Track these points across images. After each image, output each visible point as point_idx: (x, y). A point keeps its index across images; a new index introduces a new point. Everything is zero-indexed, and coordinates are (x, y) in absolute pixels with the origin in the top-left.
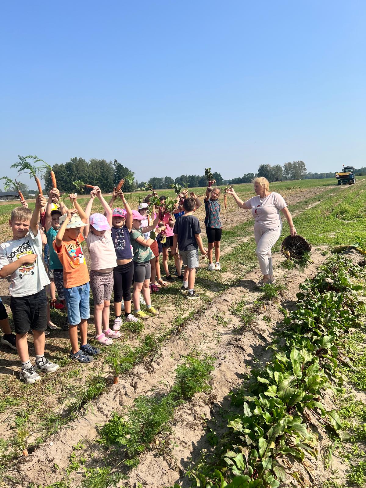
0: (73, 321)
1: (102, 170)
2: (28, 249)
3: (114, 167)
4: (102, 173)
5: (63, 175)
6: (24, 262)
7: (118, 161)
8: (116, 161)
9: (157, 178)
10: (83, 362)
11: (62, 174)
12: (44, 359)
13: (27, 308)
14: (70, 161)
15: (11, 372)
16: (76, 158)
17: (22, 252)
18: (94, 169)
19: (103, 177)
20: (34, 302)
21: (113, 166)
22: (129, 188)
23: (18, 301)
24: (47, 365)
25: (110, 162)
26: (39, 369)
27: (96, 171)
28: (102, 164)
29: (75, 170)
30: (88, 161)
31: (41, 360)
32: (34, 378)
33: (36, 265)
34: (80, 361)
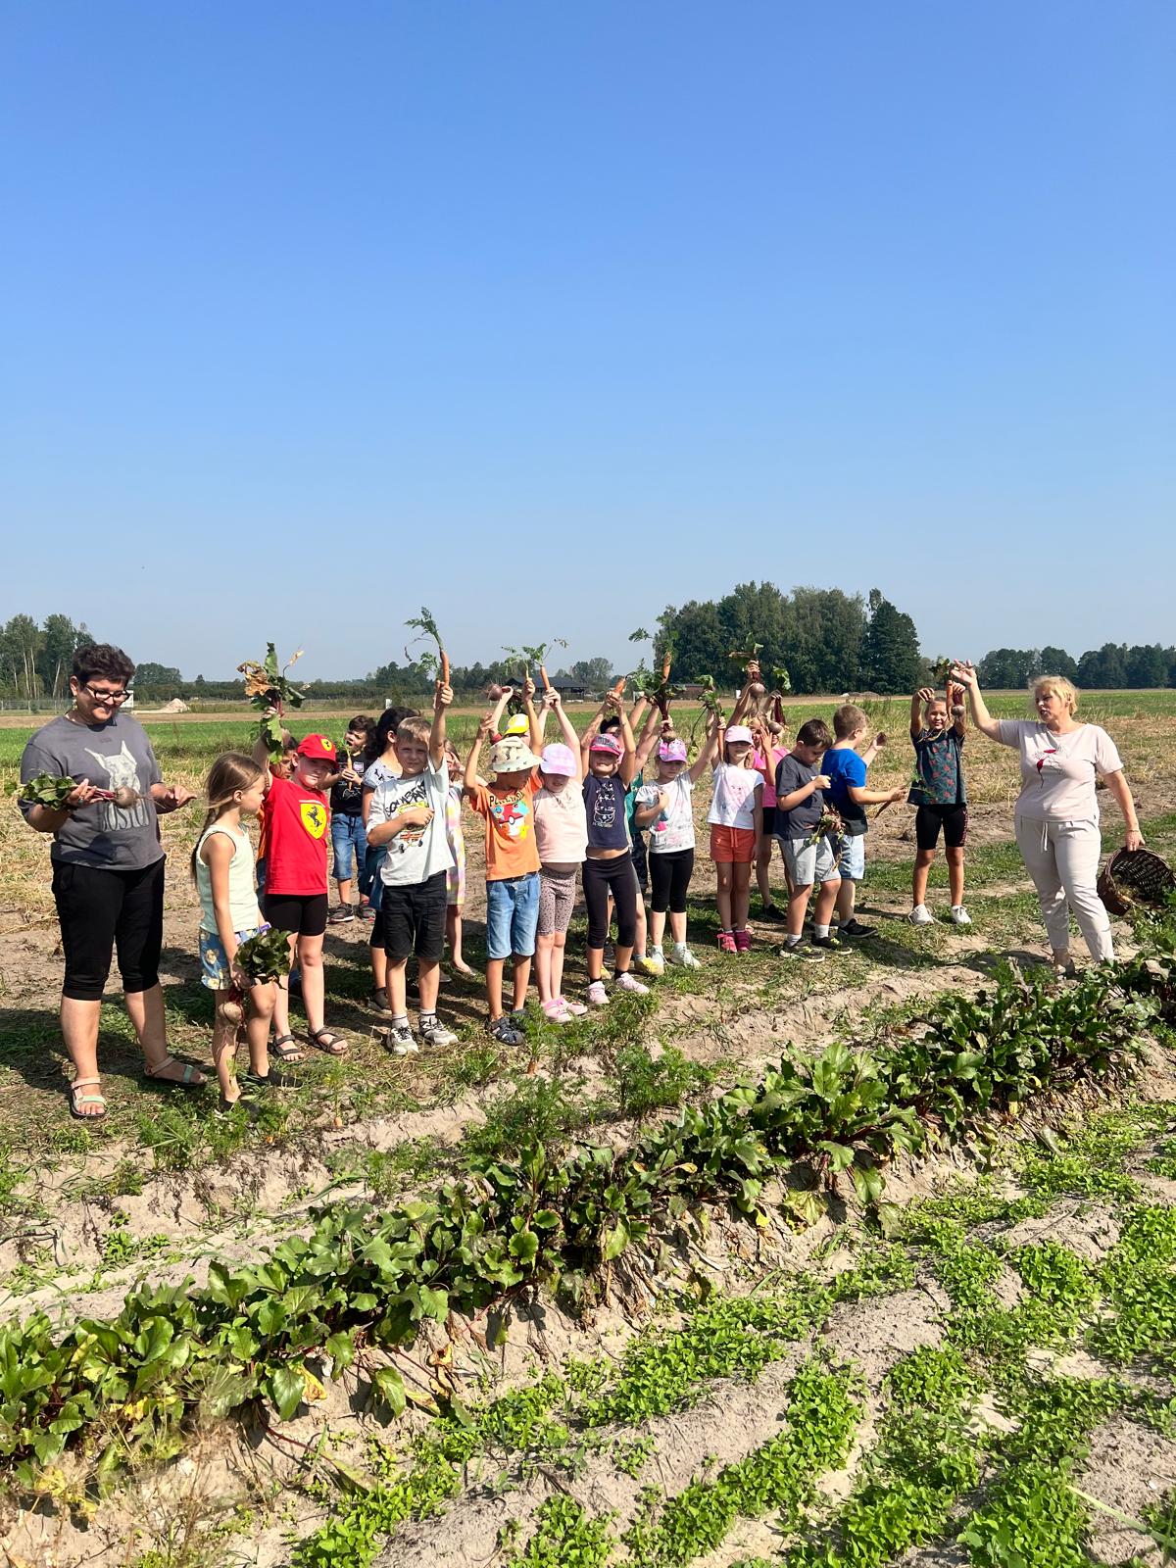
0: (491, 949)
1: (828, 620)
2: (419, 799)
3: (868, 615)
4: (827, 630)
5: (708, 636)
6: (408, 821)
7: (883, 595)
8: (875, 594)
9: (1012, 652)
10: (504, 1041)
11: (704, 632)
12: (434, 1020)
13: (407, 909)
14: (732, 593)
15: (377, 1035)
16: (752, 584)
17: (408, 803)
18: (800, 617)
19: (827, 643)
20: (420, 899)
21: (865, 609)
22: (908, 680)
23: (393, 894)
24: (437, 1031)
25: (855, 597)
26: (422, 1036)
27: (808, 625)
28: (830, 605)
29: (744, 620)
30: (787, 592)
31: (427, 1019)
32: (407, 1046)
33: (428, 831)
34: (499, 1038)
